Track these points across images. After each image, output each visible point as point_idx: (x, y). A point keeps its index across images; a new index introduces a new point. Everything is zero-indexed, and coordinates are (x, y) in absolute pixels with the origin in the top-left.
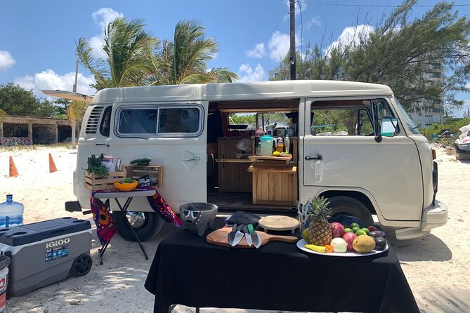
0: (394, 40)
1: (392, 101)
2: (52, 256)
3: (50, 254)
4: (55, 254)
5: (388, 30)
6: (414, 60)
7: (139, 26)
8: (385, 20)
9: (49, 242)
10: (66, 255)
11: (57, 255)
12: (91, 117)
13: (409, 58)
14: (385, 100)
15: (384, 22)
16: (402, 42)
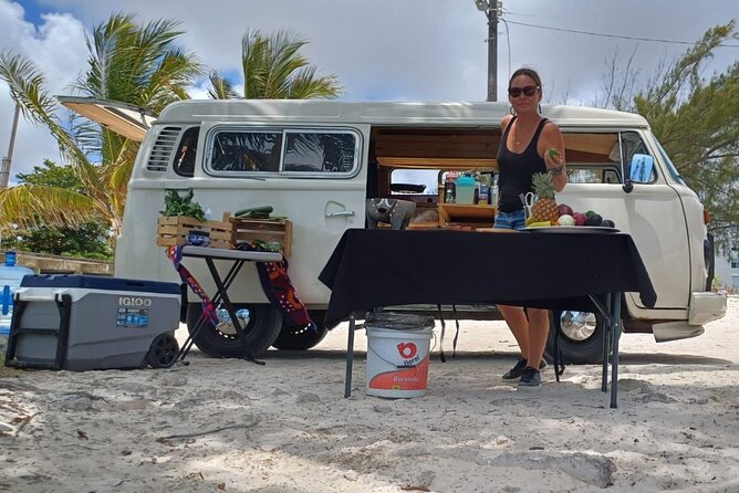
0: (680, 112)
1: (647, 136)
2: (126, 320)
3: (123, 317)
4: (129, 318)
5: (669, 94)
6: (717, 152)
7: (172, 35)
8: (663, 74)
9: (124, 297)
10: (143, 326)
11: (133, 320)
12: (157, 143)
13: (708, 149)
14: (637, 133)
15: (661, 78)
16: (696, 117)
